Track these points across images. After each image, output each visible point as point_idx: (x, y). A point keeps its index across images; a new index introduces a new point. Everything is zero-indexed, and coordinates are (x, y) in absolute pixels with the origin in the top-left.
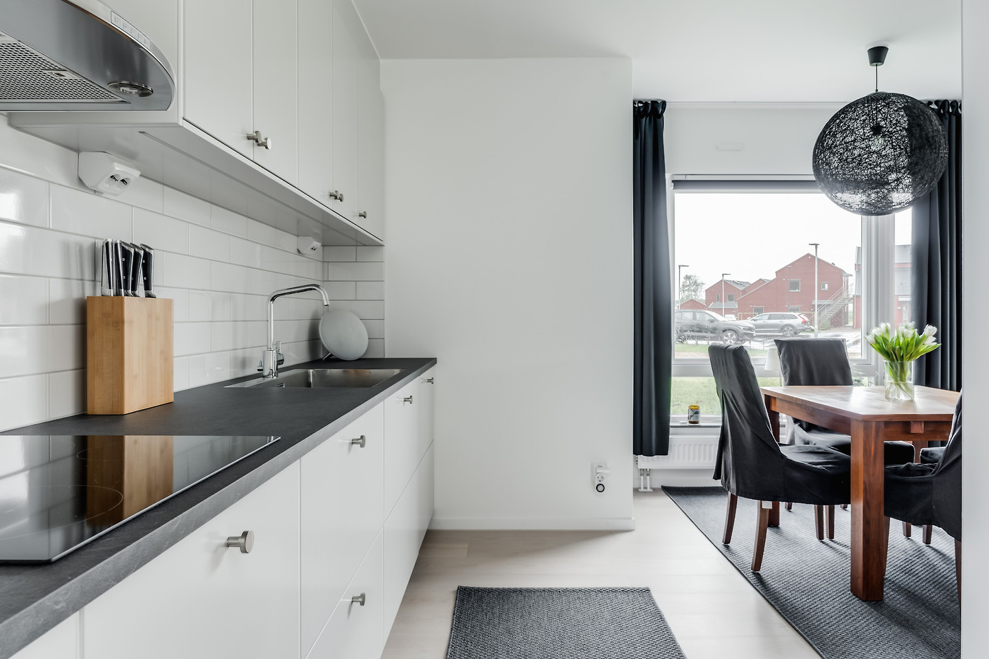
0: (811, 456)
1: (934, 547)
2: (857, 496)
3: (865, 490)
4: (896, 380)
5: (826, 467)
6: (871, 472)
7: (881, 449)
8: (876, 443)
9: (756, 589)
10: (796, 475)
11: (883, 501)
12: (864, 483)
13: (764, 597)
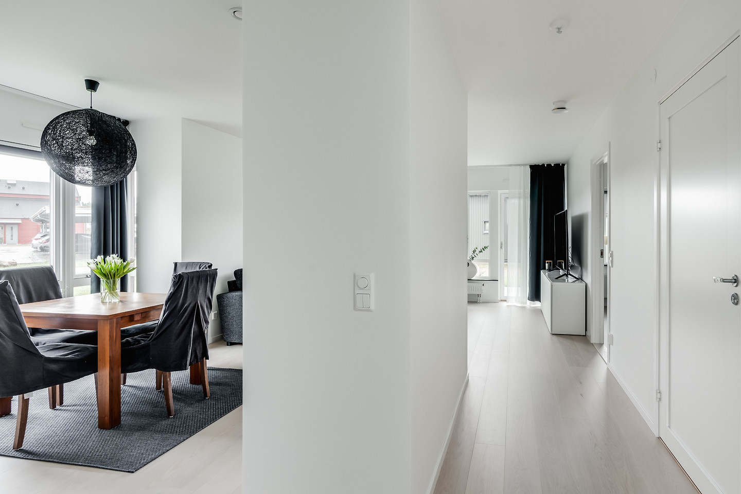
0: (57, 351)
1: (128, 384)
2: (104, 367)
3: (110, 361)
4: (110, 291)
5: (74, 355)
6: (114, 349)
7: (119, 334)
8: (116, 331)
9: (29, 459)
10: (54, 367)
11: (120, 364)
12: (110, 357)
13: (40, 460)
